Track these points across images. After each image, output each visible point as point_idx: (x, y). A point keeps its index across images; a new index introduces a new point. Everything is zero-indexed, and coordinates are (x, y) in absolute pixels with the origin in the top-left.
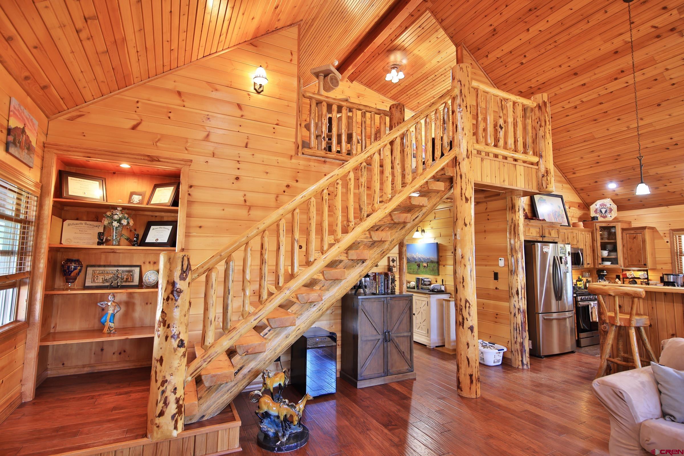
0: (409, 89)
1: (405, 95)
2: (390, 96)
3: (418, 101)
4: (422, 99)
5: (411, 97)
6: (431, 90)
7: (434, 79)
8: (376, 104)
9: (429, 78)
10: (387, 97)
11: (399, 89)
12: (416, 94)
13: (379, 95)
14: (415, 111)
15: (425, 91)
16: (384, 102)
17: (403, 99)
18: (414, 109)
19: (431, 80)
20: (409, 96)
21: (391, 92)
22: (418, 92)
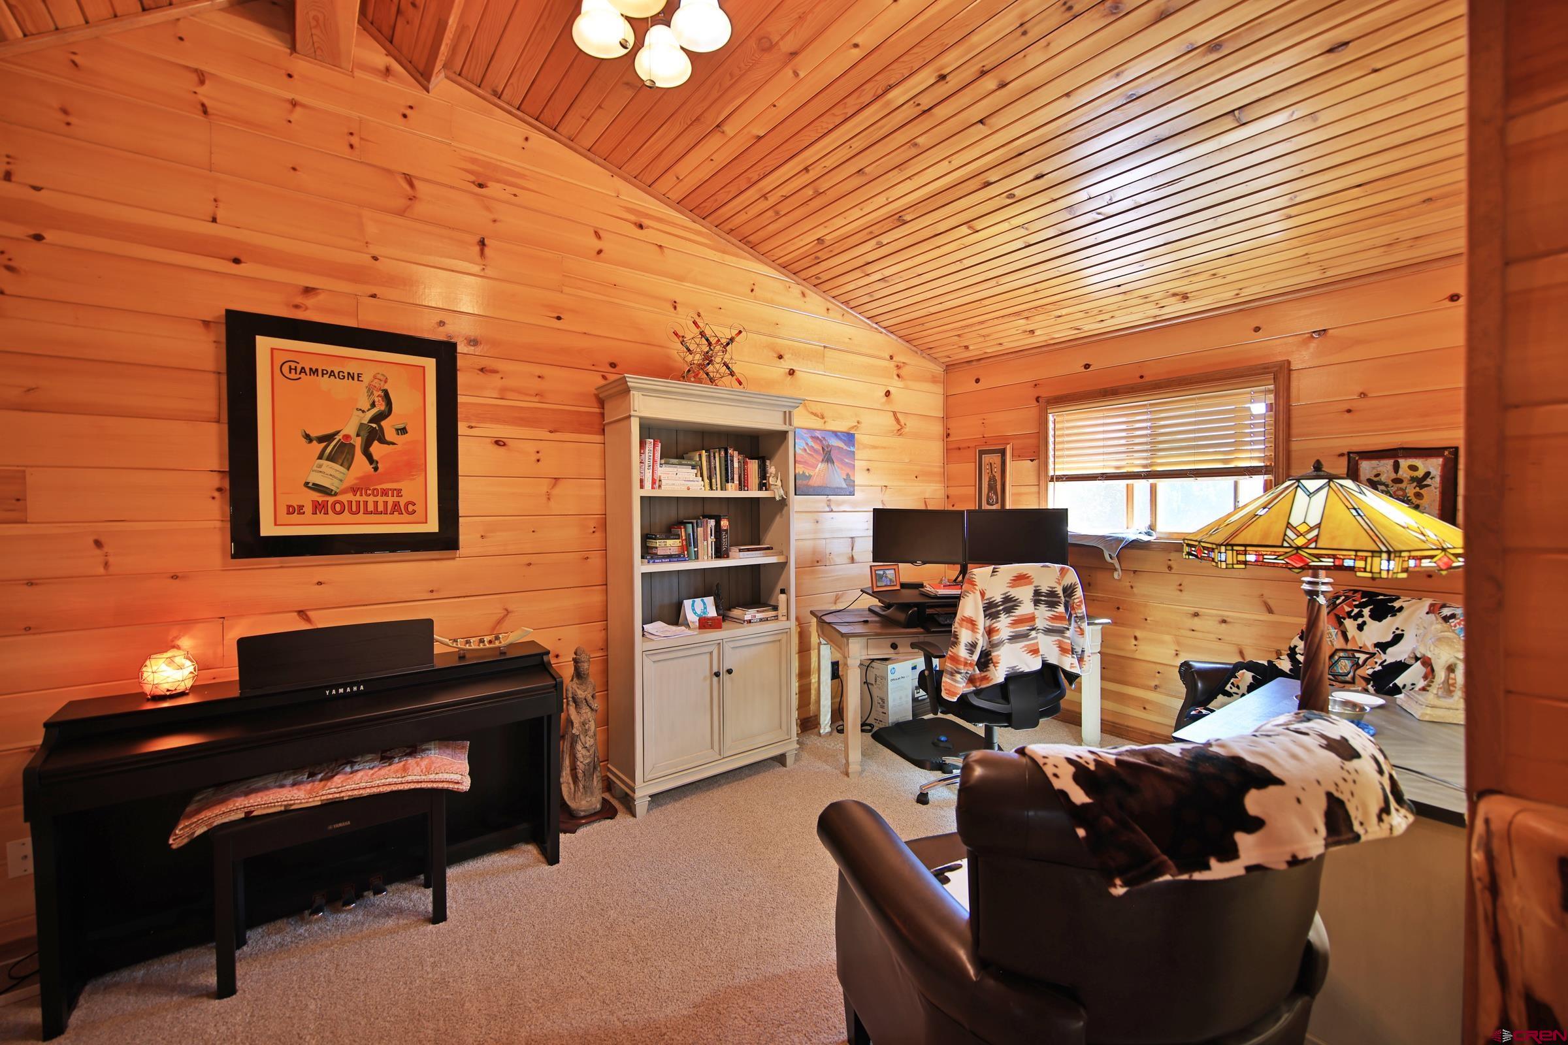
0: (771, 162)
1: (752, 194)
2: (676, 195)
3: (820, 232)
4: (839, 222)
5: (784, 208)
6: (895, 176)
7: (926, 101)
8: (598, 235)
9: (897, 96)
10: (664, 198)
11: (721, 158)
12: (809, 192)
13: (618, 183)
14: (804, 274)
15: (863, 180)
16: (645, 222)
17: (742, 217)
18: (796, 267)
19: (909, 112)
20: (773, 199)
21: (683, 169)
22: (824, 185)
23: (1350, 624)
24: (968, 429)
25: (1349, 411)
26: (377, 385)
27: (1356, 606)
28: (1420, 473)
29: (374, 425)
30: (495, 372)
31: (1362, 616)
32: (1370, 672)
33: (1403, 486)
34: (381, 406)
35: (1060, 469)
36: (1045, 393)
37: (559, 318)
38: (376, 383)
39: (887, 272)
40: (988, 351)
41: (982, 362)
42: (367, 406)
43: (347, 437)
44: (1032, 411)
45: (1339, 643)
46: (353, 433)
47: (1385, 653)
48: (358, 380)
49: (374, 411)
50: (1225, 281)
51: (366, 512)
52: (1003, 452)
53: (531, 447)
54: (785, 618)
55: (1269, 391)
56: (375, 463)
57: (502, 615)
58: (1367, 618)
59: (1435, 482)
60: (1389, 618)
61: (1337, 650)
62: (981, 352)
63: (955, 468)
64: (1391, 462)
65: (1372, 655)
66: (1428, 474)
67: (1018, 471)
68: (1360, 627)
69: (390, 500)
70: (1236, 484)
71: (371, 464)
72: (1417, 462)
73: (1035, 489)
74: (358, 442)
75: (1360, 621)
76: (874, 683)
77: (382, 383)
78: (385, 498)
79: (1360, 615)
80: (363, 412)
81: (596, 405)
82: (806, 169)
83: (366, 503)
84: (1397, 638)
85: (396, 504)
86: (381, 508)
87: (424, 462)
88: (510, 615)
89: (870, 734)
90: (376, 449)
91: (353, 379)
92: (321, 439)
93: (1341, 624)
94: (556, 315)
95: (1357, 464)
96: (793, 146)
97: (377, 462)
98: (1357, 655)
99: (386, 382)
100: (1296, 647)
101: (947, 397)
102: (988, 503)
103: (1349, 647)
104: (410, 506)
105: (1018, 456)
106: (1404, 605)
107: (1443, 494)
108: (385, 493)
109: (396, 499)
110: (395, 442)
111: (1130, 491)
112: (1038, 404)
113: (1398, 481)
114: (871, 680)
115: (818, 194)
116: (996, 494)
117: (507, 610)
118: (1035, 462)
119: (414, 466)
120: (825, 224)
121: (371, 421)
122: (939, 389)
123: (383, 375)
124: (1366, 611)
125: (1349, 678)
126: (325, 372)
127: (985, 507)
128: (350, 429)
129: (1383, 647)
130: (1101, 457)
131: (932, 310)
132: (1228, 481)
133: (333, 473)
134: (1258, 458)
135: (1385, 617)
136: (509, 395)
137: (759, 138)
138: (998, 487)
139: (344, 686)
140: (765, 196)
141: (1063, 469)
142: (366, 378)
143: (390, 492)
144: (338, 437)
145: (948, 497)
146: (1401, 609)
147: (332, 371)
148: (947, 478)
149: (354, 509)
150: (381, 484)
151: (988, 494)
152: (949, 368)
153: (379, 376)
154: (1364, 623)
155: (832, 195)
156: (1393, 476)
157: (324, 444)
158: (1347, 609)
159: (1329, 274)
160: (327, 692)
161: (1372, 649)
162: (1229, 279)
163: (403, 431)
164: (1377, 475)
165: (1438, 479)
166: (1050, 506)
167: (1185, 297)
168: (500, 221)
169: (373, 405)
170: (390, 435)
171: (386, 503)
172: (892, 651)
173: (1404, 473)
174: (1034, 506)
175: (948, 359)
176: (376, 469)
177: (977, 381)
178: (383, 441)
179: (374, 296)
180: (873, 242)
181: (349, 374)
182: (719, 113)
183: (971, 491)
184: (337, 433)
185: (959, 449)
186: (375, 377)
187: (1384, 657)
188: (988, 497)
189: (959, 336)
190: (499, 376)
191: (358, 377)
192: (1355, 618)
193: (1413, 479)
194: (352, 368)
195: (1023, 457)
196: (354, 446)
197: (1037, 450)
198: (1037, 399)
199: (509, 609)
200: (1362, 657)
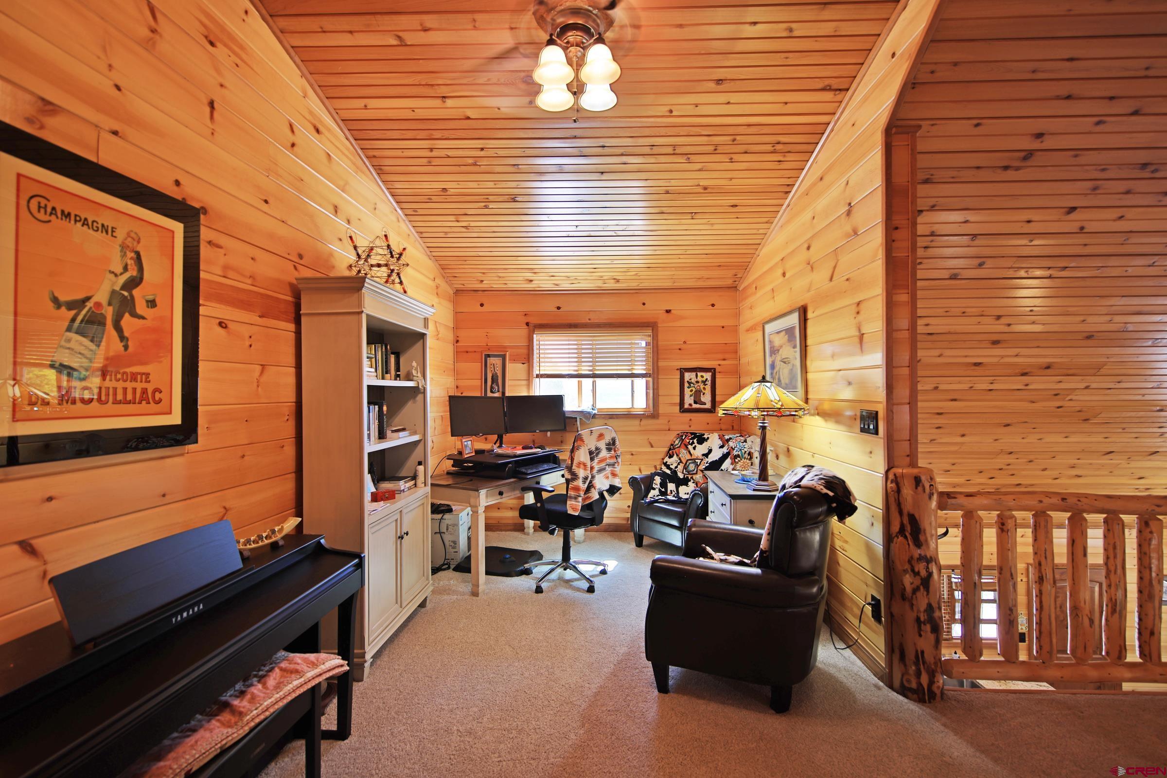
0: (460, 134)
1: (423, 144)
3: (450, 185)
8: (292, 129)
16: (320, 128)
22: (484, 162)
23: (690, 447)
24: (474, 337)
25: (680, 349)
26: (130, 245)
27: (691, 439)
28: (704, 379)
29: (126, 294)
30: (219, 247)
31: (694, 443)
32: (704, 467)
33: (699, 384)
34: (133, 272)
35: (542, 370)
36: (534, 320)
37: (266, 202)
38: (129, 242)
39: (472, 224)
40: (494, 286)
41: (486, 292)
42: (119, 269)
43: (98, 305)
44: (523, 331)
45: (688, 457)
46: (104, 302)
47: (707, 458)
48: (112, 236)
49: (127, 276)
50: (639, 278)
51: (116, 402)
52: (504, 357)
53: (245, 330)
54: (423, 485)
55: (649, 336)
56: (125, 340)
57: (221, 514)
58: (696, 444)
59: (709, 383)
60: (705, 443)
61: (688, 460)
62: (489, 286)
63: (463, 366)
64: (695, 373)
65: (702, 460)
66: (707, 379)
67: (515, 370)
68: (694, 448)
69: (139, 386)
70: (632, 381)
71: (121, 341)
72: (703, 374)
73: (525, 382)
74: (109, 312)
75: (694, 445)
76: (445, 531)
77: (135, 243)
78: (134, 384)
79: (693, 443)
80: (116, 275)
81: (289, 293)
82: (482, 149)
83: (115, 389)
84: (710, 451)
85: (144, 391)
86: (129, 397)
87: (170, 342)
88: (229, 512)
89: (451, 570)
90: (127, 321)
91: (107, 232)
92: (71, 305)
93: (687, 448)
94: (265, 198)
95: (684, 374)
96: (485, 134)
97: (127, 339)
98: (697, 461)
99: (139, 242)
100: (667, 462)
101: (456, 313)
102: (492, 392)
103: (693, 458)
104: (157, 393)
105: (514, 360)
106: (709, 436)
107: (711, 388)
108: (134, 377)
109: (144, 385)
110: (146, 316)
111: (580, 385)
112: (527, 327)
113: (697, 382)
114: (444, 529)
115: (475, 164)
116: (498, 385)
117: (225, 508)
118: (525, 365)
119: (164, 347)
120: (459, 183)
121: (123, 288)
122: (450, 306)
123: (136, 233)
124: (695, 441)
125: (695, 472)
126: (78, 218)
127: (489, 394)
128: (101, 296)
129: (706, 455)
130: (568, 364)
131: (481, 254)
132: (628, 381)
133: (82, 349)
134: (644, 369)
135: (704, 442)
136: (231, 274)
137: (468, 118)
138: (498, 380)
139: (187, 609)
140: (431, 150)
141: (545, 370)
142: (121, 234)
143: (139, 377)
144: (89, 305)
145: (457, 387)
146: (708, 438)
147: (86, 219)
148: (457, 373)
149: (103, 398)
150: (129, 366)
151: (492, 385)
152: (458, 292)
153: (133, 235)
154: (695, 446)
155: (483, 168)
156: (696, 380)
157: (73, 312)
158: (688, 441)
159: (675, 285)
160: (174, 620)
161: (701, 457)
162: (641, 277)
163: (152, 304)
164: (690, 379)
165: (710, 382)
166: (537, 394)
167: (618, 281)
168: (225, 87)
169: (126, 269)
170: (141, 307)
171: (134, 390)
172: (499, 497)
173: (700, 379)
174: (524, 393)
175: (463, 286)
176: (126, 347)
177: (482, 305)
178: (134, 315)
179: (115, 133)
180: (483, 204)
181: (103, 225)
182: (453, 91)
183: (478, 383)
184: (88, 299)
185: (467, 352)
186: (128, 235)
187: (707, 460)
188: (492, 388)
189: (484, 273)
190: (222, 251)
191: (113, 231)
192: (692, 444)
193: (703, 382)
194: (106, 219)
195: (517, 361)
196: (105, 317)
197: (527, 358)
198: (527, 324)
199: (227, 507)
200: (699, 461)
